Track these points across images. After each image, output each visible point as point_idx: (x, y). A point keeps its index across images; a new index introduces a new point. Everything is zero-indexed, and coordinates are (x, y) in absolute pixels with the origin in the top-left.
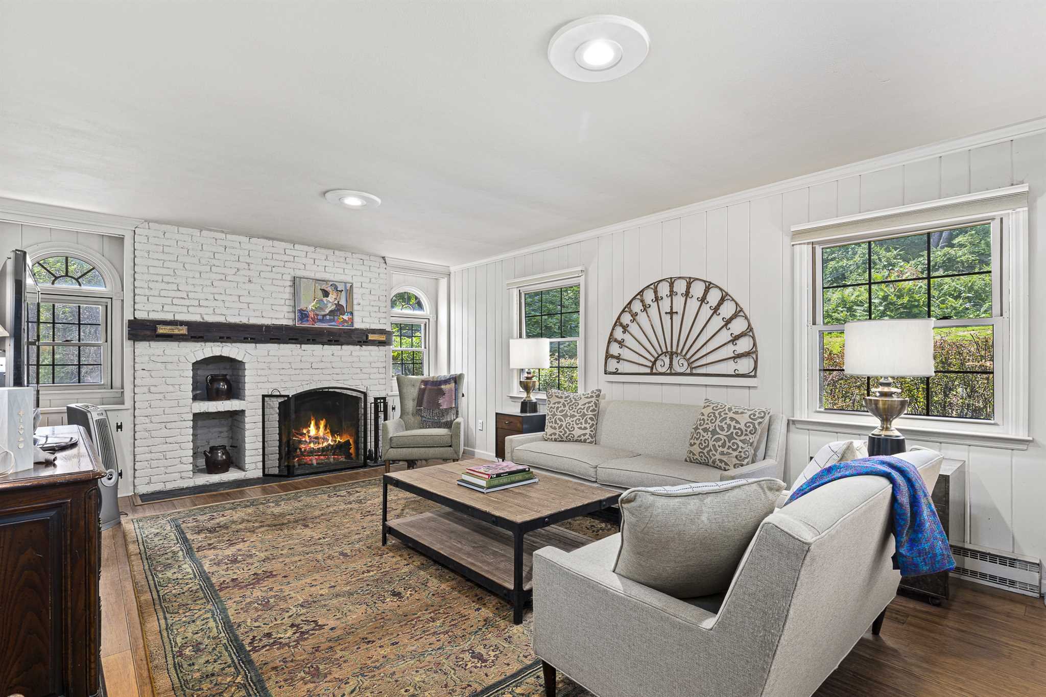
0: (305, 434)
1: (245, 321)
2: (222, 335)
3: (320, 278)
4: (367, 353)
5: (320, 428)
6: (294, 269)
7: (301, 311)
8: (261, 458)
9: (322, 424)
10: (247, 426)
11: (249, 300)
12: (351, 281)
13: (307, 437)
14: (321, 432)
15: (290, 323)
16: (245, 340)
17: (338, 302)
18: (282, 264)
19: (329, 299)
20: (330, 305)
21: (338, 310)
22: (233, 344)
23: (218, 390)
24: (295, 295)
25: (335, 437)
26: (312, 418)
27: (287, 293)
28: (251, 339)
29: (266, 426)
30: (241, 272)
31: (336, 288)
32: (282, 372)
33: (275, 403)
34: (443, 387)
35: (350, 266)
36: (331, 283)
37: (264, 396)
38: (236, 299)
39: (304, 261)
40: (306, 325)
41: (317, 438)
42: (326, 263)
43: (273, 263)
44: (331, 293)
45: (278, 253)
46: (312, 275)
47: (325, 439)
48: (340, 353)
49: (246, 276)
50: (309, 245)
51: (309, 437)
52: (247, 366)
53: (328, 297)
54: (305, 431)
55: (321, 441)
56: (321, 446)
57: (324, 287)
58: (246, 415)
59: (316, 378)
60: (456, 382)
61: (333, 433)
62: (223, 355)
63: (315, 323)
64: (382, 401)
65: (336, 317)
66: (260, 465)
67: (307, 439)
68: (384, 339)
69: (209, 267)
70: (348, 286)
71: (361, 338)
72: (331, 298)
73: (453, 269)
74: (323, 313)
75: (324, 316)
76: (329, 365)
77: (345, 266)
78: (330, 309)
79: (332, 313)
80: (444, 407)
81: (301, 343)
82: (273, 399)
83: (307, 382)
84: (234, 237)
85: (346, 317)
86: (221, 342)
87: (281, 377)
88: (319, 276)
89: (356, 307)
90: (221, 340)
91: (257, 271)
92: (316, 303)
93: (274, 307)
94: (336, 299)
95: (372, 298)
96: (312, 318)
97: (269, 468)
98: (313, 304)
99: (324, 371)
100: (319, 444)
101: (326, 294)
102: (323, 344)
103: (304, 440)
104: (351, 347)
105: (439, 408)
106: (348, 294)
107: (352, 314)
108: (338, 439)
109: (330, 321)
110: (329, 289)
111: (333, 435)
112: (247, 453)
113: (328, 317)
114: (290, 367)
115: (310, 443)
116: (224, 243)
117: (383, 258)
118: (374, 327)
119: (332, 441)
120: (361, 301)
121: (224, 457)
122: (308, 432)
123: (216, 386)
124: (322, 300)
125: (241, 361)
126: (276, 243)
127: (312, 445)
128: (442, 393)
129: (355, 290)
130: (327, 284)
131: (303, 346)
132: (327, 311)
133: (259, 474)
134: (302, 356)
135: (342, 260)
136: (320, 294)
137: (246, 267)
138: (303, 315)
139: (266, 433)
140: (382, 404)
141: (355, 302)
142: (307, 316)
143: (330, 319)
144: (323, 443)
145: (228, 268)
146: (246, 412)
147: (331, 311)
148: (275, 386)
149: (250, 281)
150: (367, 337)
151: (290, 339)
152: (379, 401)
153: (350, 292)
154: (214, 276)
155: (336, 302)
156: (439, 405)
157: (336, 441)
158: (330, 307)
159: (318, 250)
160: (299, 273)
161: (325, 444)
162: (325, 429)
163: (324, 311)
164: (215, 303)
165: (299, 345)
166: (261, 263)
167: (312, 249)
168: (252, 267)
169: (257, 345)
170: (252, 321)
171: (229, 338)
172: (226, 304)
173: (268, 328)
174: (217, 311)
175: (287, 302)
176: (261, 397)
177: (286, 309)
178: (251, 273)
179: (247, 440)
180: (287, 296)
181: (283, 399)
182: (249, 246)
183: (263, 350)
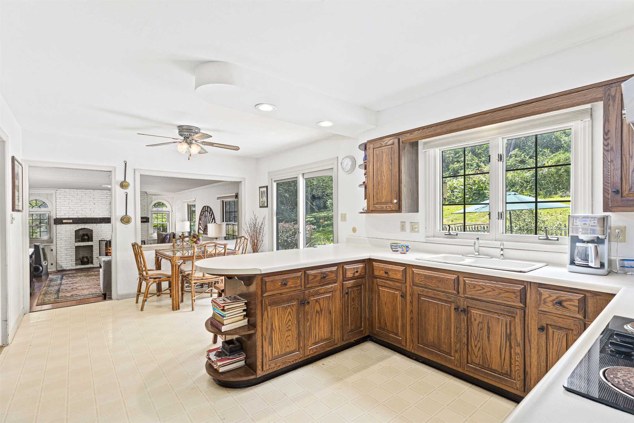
2: (84, 221)
6: (110, 199)
10: (94, 250)
11: (94, 210)
16: (93, 223)
22: (89, 224)
23: (84, 239)
28: (95, 222)
29: (100, 250)
30: (91, 201)
33: (104, 243)
37: (100, 241)
38: (89, 210)
43: (102, 198)
52: (93, 231)
58: (94, 247)
62: (85, 228)
68: (146, 220)
69: (80, 201)
84: (88, 190)
86: (84, 224)
87: (105, 234)
91: (97, 200)
112: (94, 259)
114: (109, 231)
116: (85, 193)
117: (146, 193)
118: (143, 216)
121: (86, 260)
123: (84, 237)
125: (92, 229)
126: (103, 191)
137: (93, 199)
145: (86, 200)
148: (103, 237)
149: (94, 204)
151: (108, 222)
154: (81, 203)
164: (82, 212)
166: (98, 198)
168: (95, 199)
169: (97, 224)
170: (95, 217)
171: (86, 223)
172: (86, 212)
173: (100, 219)
174: (83, 214)
175: (108, 210)
176: (98, 241)
177: (107, 212)
178: (95, 201)
179: (94, 255)
180: (107, 208)
181: (106, 242)
182: (94, 193)
183: (99, 225)
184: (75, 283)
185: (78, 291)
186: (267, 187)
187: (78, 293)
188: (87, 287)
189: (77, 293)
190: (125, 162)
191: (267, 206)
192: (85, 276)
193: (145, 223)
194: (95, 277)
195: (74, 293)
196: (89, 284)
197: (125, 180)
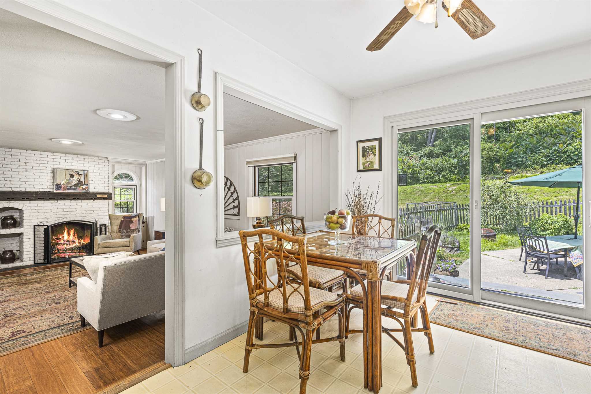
0: (61, 239)
1: (23, 190)
2: (9, 197)
3: (69, 169)
4: (97, 204)
5: (70, 235)
6: (53, 165)
7: (57, 185)
8: (33, 255)
9: (72, 232)
10: (24, 240)
11: (25, 180)
12: (87, 169)
13: (62, 240)
14: (71, 238)
15: (51, 190)
16: (23, 199)
17: (80, 180)
18: (46, 162)
19: (74, 178)
20: (74, 181)
21: (79, 183)
22: (16, 201)
23: (7, 223)
24: (54, 177)
25: (80, 241)
26: (66, 228)
27: (50, 176)
28: (26, 199)
29: (36, 240)
30: (21, 167)
31: (78, 173)
32: (46, 214)
33: (42, 229)
34: (132, 219)
35: (86, 163)
36: (76, 171)
37: (35, 226)
38: (19, 179)
39: (60, 160)
40: (60, 191)
41: (68, 241)
42: (73, 161)
43: (40, 162)
44: (75, 176)
45: (43, 157)
46: (64, 167)
47: (74, 242)
48: (81, 204)
49: (24, 169)
50: (62, 153)
51: (63, 240)
52: (24, 212)
53: (73, 177)
54: (61, 237)
55: (71, 243)
56: (71, 246)
57: (71, 173)
58: (24, 235)
59: (66, 216)
60: (139, 217)
61: (79, 238)
62: (10, 207)
63: (66, 190)
64: (104, 226)
65: (78, 187)
66: (33, 259)
67: (62, 242)
68: (107, 197)
69: (2, 165)
70: (86, 172)
71: (93, 196)
72: (75, 178)
73: (147, 162)
74: (70, 185)
75: (71, 187)
76: (74, 210)
77: (84, 162)
78: (75, 183)
79: (75, 185)
80: (132, 228)
81: (57, 200)
82: (41, 227)
83: (61, 218)
84: (17, 150)
85: (84, 187)
86: (9, 201)
87: (46, 216)
88: (68, 168)
89: (90, 182)
90: (8, 200)
91: (31, 166)
92: (66, 181)
93: (41, 183)
94: (78, 178)
95: (100, 177)
96: (63, 188)
97: (38, 260)
98: (64, 181)
99: (72, 213)
100: (70, 245)
101: (72, 176)
102: (71, 200)
103: (60, 242)
104: (88, 201)
105: (130, 229)
106: (85, 176)
107: (87, 185)
108: (82, 242)
109: (74, 189)
110: (74, 174)
111: (79, 239)
112: (24, 253)
113: (73, 187)
114: (51, 211)
115: (64, 244)
116: (11, 153)
117: (107, 158)
118: (101, 191)
119: (78, 243)
120: (93, 179)
121: (11, 256)
122: (63, 237)
123: (6, 221)
124: (70, 179)
125: (21, 210)
126: (42, 153)
127: (65, 246)
128: (132, 222)
129: (90, 174)
130: (73, 171)
131: (58, 201)
132: (73, 184)
133: (32, 263)
134: (58, 206)
135: (83, 159)
136: (69, 176)
137: (24, 164)
138: (58, 186)
139: (36, 243)
140: (104, 228)
141: (90, 179)
142: (60, 187)
143: (75, 188)
144: (72, 244)
145: (13, 165)
146: (24, 234)
147: (75, 184)
148: (41, 221)
149: (26, 171)
150: (96, 196)
151: (50, 198)
152: (102, 226)
153: (87, 175)
154: (4, 169)
155: (78, 180)
156: (130, 228)
157: (81, 243)
158: (75, 182)
159: (67, 155)
160: (56, 167)
161: (74, 245)
162: (74, 236)
163: (71, 184)
164: (5, 182)
165: (56, 201)
166: (33, 162)
167: (64, 155)
168: (28, 164)
169: (31, 201)
170: (28, 190)
171: (13, 199)
172: (12, 182)
173: (37, 193)
174: (6, 186)
175: (49, 181)
176: (33, 226)
177: (48, 184)
178: (27, 167)
179: (24, 247)
180: (49, 178)
181: (46, 227)
182: (26, 155)
183: (34, 204)
184: (5, 301)
185: (21, 322)
186: (380, 140)
187: (25, 328)
188: (36, 309)
189: (21, 328)
190: (199, 51)
191: (380, 169)
192: (18, 284)
193: (105, 201)
194: (39, 285)
195: (16, 327)
196: (36, 301)
197: (199, 91)
